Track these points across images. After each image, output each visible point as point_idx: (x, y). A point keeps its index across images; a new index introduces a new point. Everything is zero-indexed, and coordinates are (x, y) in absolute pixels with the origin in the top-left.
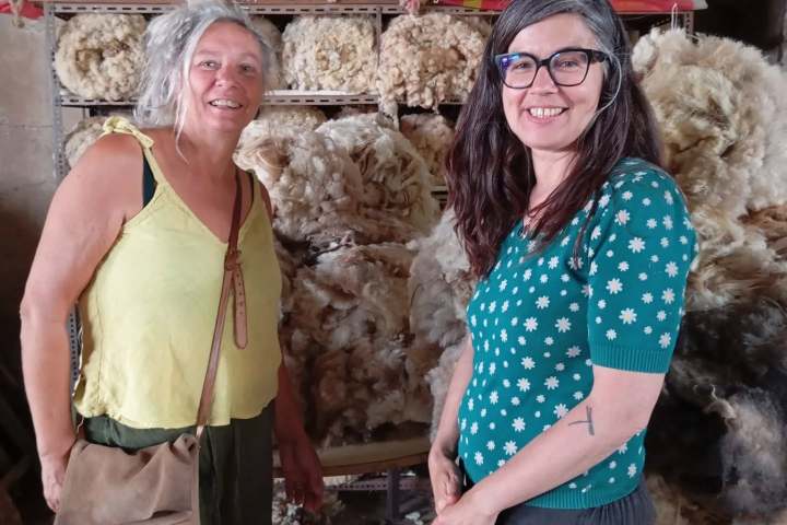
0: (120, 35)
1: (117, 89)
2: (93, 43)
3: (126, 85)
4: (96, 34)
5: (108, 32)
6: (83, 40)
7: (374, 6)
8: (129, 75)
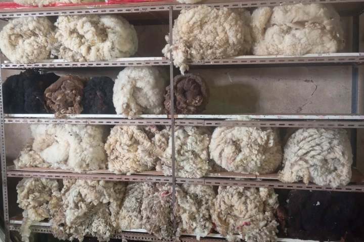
0: (31, 27)
1: (27, 57)
2: (17, 30)
3: (32, 55)
4: (19, 25)
5: (25, 25)
6: (12, 29)
7: (168, 6)
8: (35, 49)
